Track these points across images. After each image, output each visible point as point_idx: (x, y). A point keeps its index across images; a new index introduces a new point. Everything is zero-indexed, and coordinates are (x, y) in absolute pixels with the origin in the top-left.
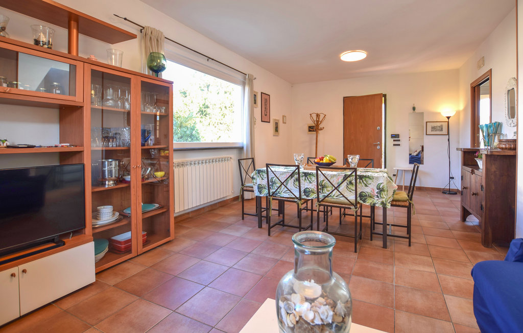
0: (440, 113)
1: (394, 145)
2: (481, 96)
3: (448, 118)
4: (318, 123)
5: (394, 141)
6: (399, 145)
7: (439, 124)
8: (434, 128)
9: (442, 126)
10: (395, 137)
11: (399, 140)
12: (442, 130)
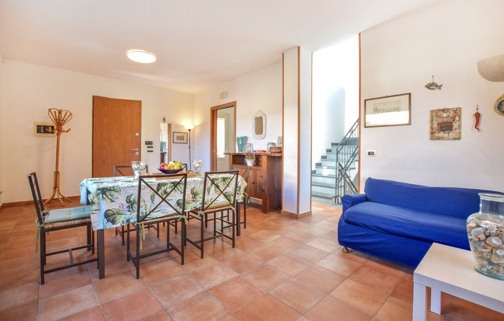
0: (183, 126)
1: (148, 151)
2: (218, 118)
3: (190, 130)
4: (60, 123)
5: (148, 147)
6: (152, 151)
7: (182, 135)
8: (178, 138)
9: (183, 136)
10: (149, 143)
11: (152, 147)
12: (183, 139)
